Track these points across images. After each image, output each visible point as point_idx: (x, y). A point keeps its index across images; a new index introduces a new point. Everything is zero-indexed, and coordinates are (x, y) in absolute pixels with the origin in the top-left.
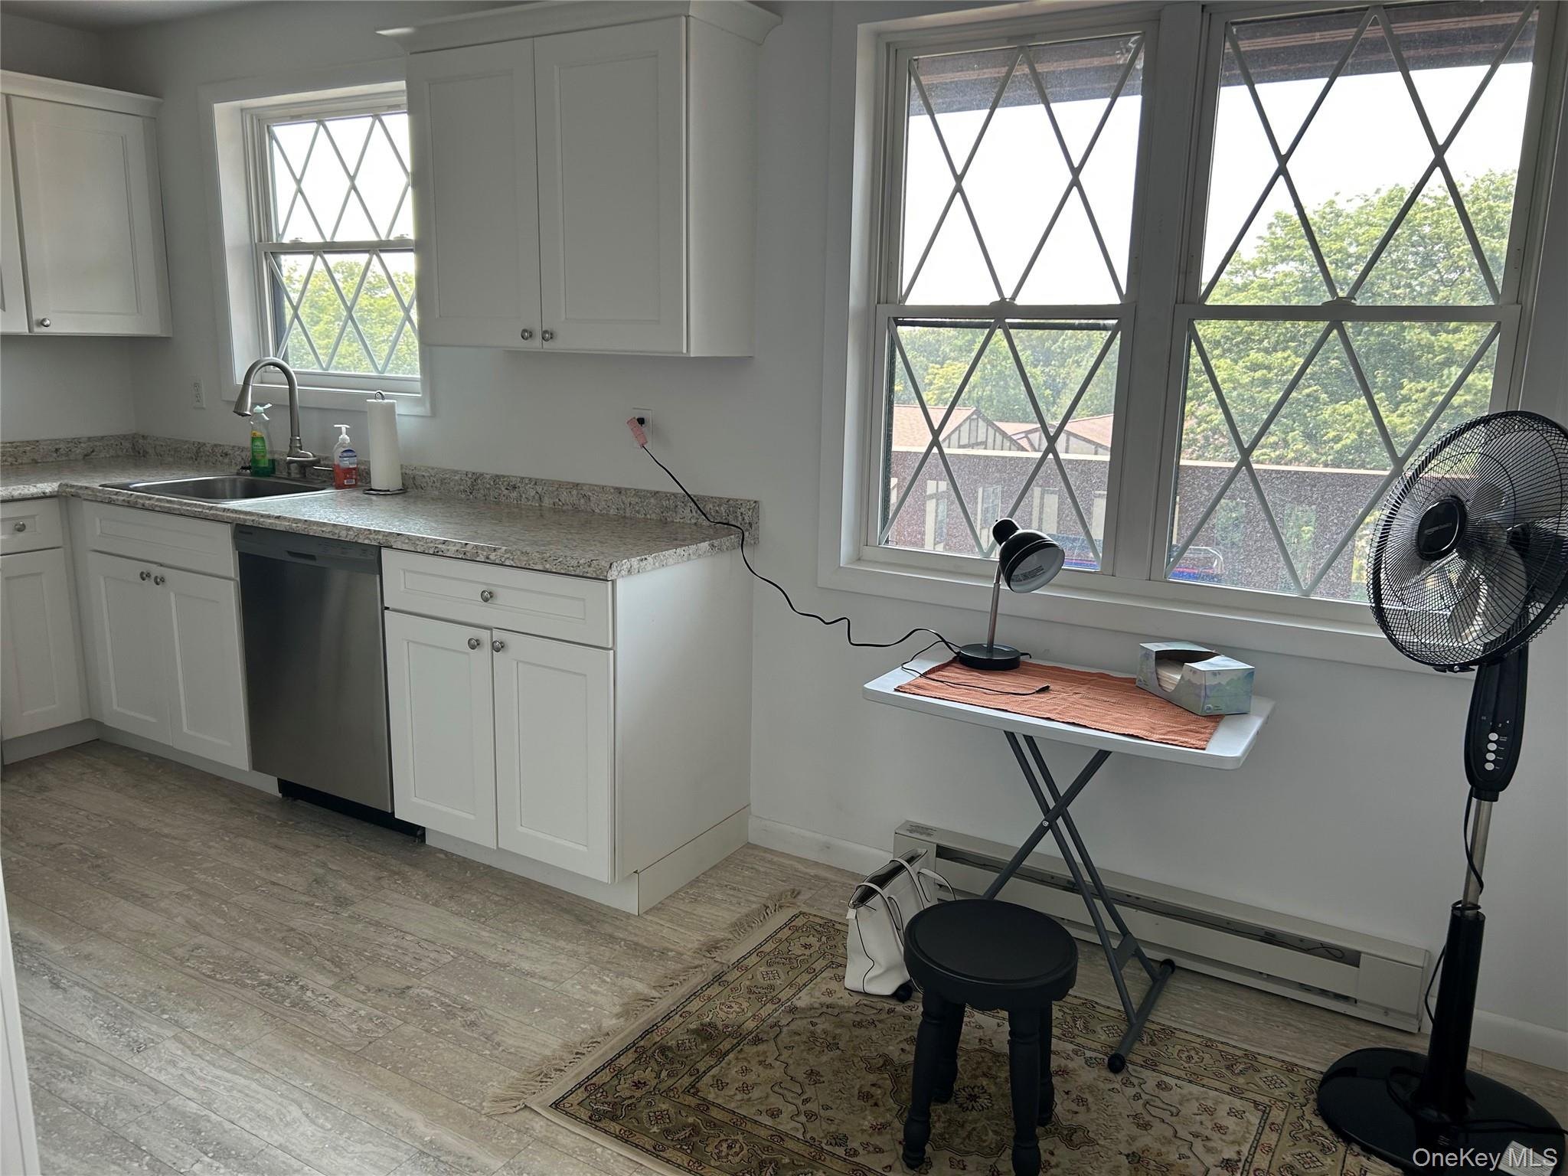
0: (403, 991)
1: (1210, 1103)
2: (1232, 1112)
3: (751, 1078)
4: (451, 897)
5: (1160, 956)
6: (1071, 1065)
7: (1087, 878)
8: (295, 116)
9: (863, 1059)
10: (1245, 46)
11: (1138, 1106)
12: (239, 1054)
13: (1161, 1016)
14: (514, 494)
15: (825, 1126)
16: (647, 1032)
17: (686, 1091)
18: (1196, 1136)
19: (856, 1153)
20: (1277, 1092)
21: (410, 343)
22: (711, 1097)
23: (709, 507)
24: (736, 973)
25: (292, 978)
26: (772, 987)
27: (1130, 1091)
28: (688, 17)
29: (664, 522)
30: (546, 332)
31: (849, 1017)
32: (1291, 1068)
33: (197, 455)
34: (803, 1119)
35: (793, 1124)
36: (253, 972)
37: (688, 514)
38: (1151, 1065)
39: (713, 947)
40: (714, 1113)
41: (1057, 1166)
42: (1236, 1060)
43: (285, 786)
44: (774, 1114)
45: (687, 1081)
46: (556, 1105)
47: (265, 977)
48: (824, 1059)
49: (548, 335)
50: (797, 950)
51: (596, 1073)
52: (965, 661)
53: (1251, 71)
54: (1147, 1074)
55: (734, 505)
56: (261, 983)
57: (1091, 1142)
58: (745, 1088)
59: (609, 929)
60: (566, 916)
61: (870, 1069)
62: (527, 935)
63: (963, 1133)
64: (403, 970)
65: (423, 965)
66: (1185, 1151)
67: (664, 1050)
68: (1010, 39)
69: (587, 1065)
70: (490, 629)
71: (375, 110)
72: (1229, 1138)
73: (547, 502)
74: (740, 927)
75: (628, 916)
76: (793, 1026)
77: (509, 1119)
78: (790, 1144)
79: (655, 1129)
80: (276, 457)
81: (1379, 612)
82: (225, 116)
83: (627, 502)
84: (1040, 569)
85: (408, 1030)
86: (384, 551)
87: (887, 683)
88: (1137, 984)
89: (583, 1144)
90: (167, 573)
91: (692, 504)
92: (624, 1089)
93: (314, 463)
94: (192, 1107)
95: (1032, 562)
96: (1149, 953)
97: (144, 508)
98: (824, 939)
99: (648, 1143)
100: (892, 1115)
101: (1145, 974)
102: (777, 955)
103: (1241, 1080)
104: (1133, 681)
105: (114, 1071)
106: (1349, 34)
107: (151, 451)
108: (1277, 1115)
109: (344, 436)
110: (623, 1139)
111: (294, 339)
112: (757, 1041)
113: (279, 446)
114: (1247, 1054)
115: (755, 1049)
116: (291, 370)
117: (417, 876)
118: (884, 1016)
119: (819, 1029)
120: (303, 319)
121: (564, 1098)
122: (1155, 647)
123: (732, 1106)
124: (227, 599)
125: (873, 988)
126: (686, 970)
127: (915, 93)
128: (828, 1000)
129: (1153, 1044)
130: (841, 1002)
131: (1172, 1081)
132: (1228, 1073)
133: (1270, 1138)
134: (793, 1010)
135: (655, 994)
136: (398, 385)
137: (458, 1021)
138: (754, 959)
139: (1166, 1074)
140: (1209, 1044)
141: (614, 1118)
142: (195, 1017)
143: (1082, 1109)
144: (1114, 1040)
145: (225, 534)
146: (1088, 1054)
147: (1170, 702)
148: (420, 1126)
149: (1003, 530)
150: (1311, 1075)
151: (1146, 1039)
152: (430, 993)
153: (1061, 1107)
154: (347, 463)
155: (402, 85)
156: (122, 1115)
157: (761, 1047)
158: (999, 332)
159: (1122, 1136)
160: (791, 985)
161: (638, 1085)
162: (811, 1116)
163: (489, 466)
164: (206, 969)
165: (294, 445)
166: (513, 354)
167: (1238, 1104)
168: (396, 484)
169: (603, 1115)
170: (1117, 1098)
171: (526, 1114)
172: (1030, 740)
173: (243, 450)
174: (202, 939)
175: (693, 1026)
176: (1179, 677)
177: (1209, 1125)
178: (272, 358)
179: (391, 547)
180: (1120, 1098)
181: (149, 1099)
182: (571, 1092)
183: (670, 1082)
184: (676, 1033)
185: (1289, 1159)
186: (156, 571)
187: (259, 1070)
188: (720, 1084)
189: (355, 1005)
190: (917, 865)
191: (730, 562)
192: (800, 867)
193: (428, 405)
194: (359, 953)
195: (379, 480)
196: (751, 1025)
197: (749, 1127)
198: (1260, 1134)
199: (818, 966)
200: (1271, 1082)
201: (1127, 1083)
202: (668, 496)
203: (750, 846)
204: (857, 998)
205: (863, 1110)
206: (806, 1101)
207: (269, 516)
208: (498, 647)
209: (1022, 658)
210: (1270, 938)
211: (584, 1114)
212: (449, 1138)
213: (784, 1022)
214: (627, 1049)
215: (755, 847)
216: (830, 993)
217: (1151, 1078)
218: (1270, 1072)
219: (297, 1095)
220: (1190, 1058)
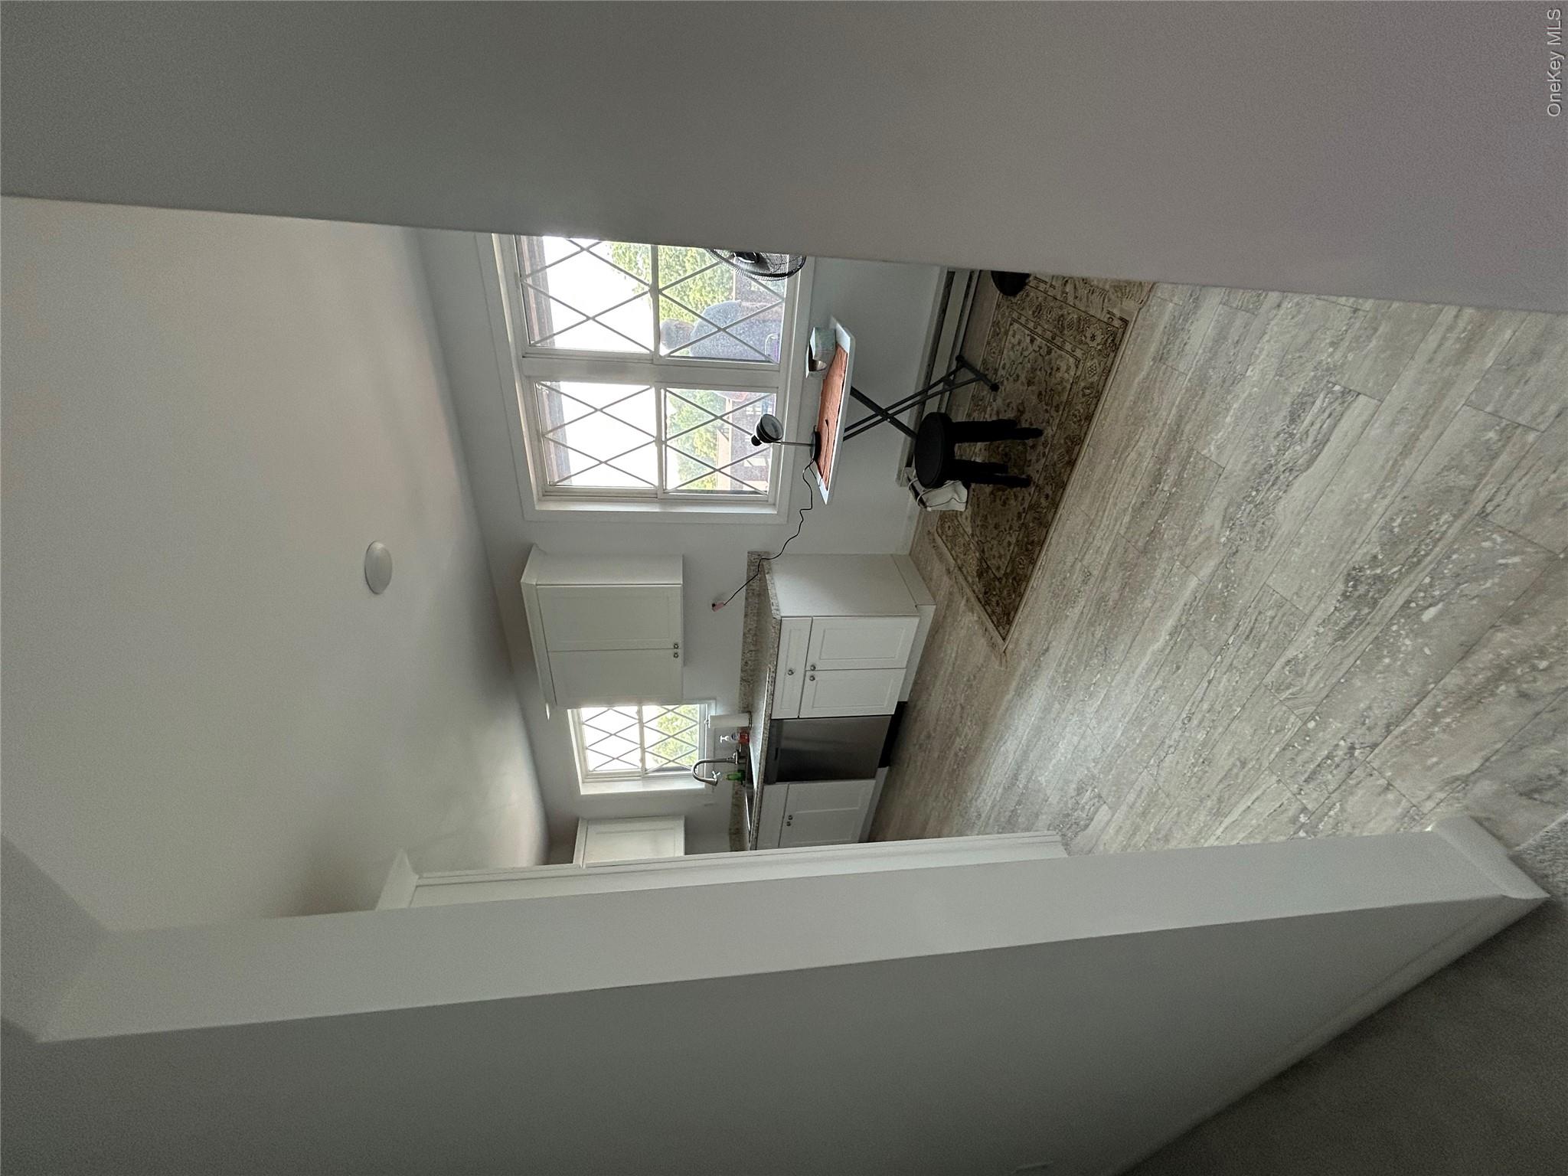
0: (963, 708)
1: (1010, 346)
2: (1014, 336)
3: (997, 555)
4: (928, 688)
5: (955, 363)
6: (995, 409)
7: (918, 398)
8: (584, 760)
9: (991, 503)
10: (537, 338)
11: (1011, 379)
12: (982, 774)
13: (979, 366)
14: (749, 662)
15: (1014, 522)
16: (979, 599)
17: (1000, 583)
18: (1022, 354)
19: (1024, 509)
20: (1007, 314)
21: (683, 709)
22: (1003, 572)
23: (752, 574)
24: (959, 561)
25: (956, 755)
26: (964, 545)
27: (1005, 382)
28: (537, 585)
29: (759, 595)
30: (675, 648)
31: (976, 509)
32: (998, 306)
33: (738, 806)
34: (1011, 532)
35: (1013, 535)
36: (954, 770)
37: (755, 584)
38: (996, 370)
39: (948, 571)
40: (1008, 571)
41: (1031, 418)
42: (995, 331)
43: (882, 764)
44: (1009, 544)
45: (997, 583)
46: (1004, 639)
47: (955, 767)
48: (990, 522)
49: (676, 646)
50: (950, 533)
51: (993, 622)
52: (817, 457)
53: (548, 335)
54: (999, 374)
55: (750, 564)
56: (958, 767)
57: (1023, 403)
58: (1000, 557)
59: (941, 618)
60: (936, 637)
61: (995, 501)
62: (942, 655)
63: (1018, 460)
64: (954, 708)
65: (952, 699)
66: (1027, 359)
67: (986, 593)
68: (539, 441)
69: (990, 626)
70: (806, 671)
71: (580, 723)
72: (1023, 339)
73: (752, 648)
74: (941, 557)
75: (936, 609)
76: (979, 535)
77: (1008, 660)
78: (1020, 538)
79: (1013, 596)
80: (736, 769)
81: (790, 274)
82: (586, 790)
83: (750, 612)
84: (773, 425)
85: (976, 704)
86: (773, 718)
87: (825, 494)
88: (966, 375)
89: (1018, 627)
90: (787, 814)
91: (751, 582)
92: (998, 610)
93: (739, 753)
94: (1000, 791)
95: (769, 430)
96: (954, 367)
97: (758, 823)
98: (946, 520)
99: (1018, 599)
100: (1010, 492)
101: (962, 370)
102: (952, 541)
103: (1002, 330)
104: (824, 380)
105: (987, 824)
106: (531, 291)
107: (736, 827)
108: (1015, 315)
109: (726, 738)
110: (1016, 610)
111: (685, 762)
112: (983, 551)
113: (732, 768)
114: (993, 326)
115: (986, 553)
116: (698, 761)
117: (920, 703)
118: (975, 494)
119: (979, 523)
120: (675, 757)
121: (1001, 636)
122: (808, 372)
123: (1006, 563)
124: (797, 788)
125: (964, 499)
126: (957, 583)
127: (565, 483)
128: (969, 519)
129: (988, 369)
130: (970, 513)
131: (1003, 362)
132: (1000, 335)
133: (1023, 320)
134: (973, 535)
135: (965, 597)
136: (703, 716)
137: (974, 683)
138: (953, 552)
139: (999, 365)
140: (988, 343)
141: (1009, 614)
142: (969, 794)
143: (1011, 405)
144: (987, 388)
145: (767, 788)
146: (991, 400)
147: (831, 365)
148: (1009, 697)
149: (756, 442)
150: (1001, 297)
151: (986, 372)
152: (963, 695)
153: (1010, 415)
154: (738, 737)
155: (569, 711)
156: (1002, 819)
157: (986, 550)
158: (669, 443)
159: (1021, 388)
160: (963, 536)
161: (998, 604)
162: (1010, 528)
163: (738, 674)
164: (952, 791)
165: (731, 761)
166: (685, 663)
167: (1011, 333)
168: (747, 716)
169: (1008, 619)
170: (1007, 389)
171: (1007, 651)
172: (846, 430)
173: (734, 786)
174: (941, 794)
175: (977, 579)
176: (820, 362)
177: (1018, 347)
178: (692, 772)
179: (771, 715)
180: (1007, 387)
181: (996, 809)
182: (999, 633)
183: (997, 590)
184: (979, 587)
185: (1031, 313)
186: (786, 819)
187: (989, 764)
188: (998, 568)
189: (967, 728)
190: (911, 478)
191: (776, 565)
192: (918, 532)
193: (711, 701)
194: (948, 727)
195: (746, 724)
196: (977, 554)
197: (1014, 555)
198: (1021, 324)
199: (957, 523)
200: (1003, 316)
201: (1002, 383)
202: (747, 593)
203: (910, 554)
204: (969, 506)
205: (1009, 505)
206: (1006, 530)
207: (760, 768)
208: (814, 668)
209: (816, 430)
210: (943, 311)
211: (1008, 627)
212: (1014, 684)
213: (977, 539)
214: (985, 608)
215: (911, 552)
216: (967, 518)
217: (1001, 372)
218: (1000, 316)
219: (997, 749)
220: (994, 353)
